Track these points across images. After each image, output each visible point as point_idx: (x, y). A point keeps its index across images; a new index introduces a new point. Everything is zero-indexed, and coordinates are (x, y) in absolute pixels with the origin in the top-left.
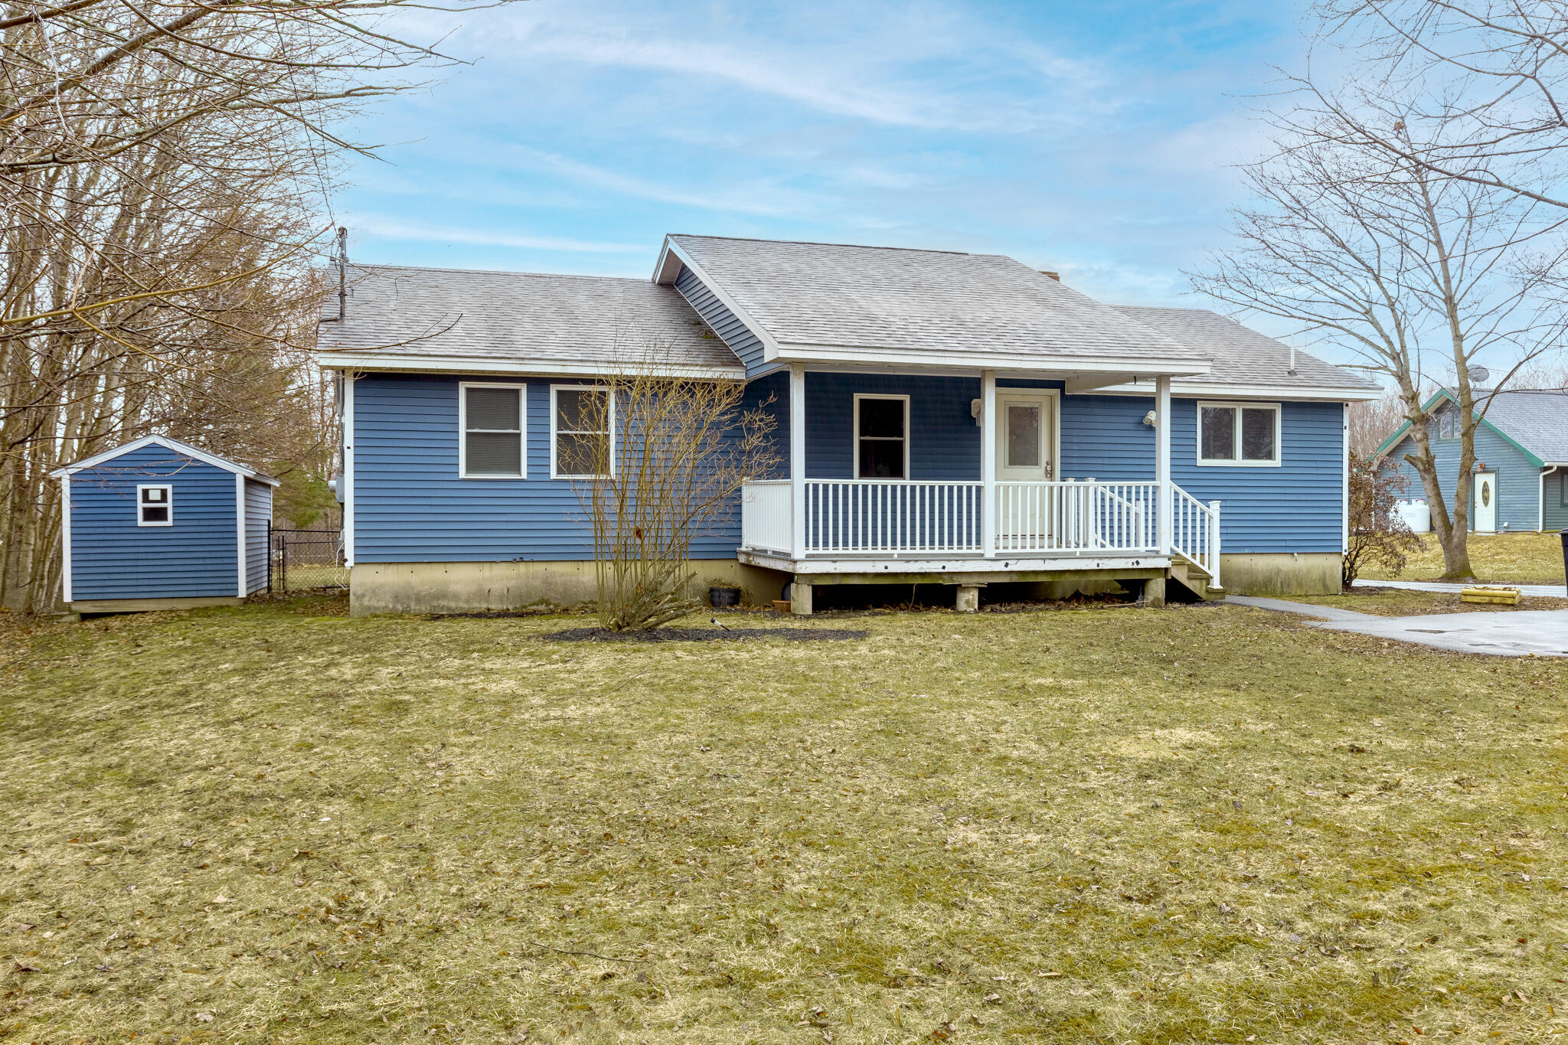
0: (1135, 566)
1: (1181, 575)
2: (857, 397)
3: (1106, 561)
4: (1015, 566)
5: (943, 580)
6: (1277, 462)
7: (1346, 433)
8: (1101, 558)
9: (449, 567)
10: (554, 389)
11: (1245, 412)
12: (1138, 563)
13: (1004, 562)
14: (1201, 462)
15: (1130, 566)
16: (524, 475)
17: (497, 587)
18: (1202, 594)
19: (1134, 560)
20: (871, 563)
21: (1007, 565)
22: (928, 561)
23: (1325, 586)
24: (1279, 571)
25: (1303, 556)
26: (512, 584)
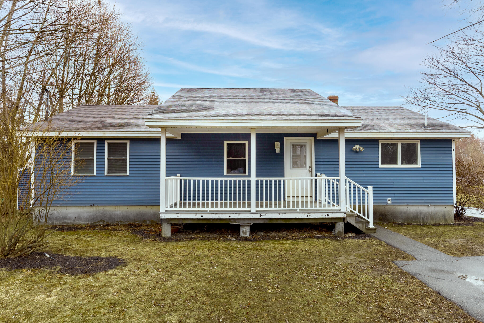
0: (327, 217)
1: (352, 221)
2: (226, 142)
3: (311, 214)
4: (264, 216)
5: (231, 222)
6: (419, 165)
7: (454, 153)
8: (309, 213)
9: (68, 208)
10: (106, 142)
11: (402, 145)
12: (328, 215)
13: (259, 215)
14: (381, 166)
15: (324, 217)
16: (95, 174)
17: (85, 215)
18: (364, 230)
19: (326, 214)
20: (195, 215)
21: (261, 216)
22: (222, 214)
23: (445, 220)
24: (421, 213)
25: (434, 206)
26: (90, 214)
